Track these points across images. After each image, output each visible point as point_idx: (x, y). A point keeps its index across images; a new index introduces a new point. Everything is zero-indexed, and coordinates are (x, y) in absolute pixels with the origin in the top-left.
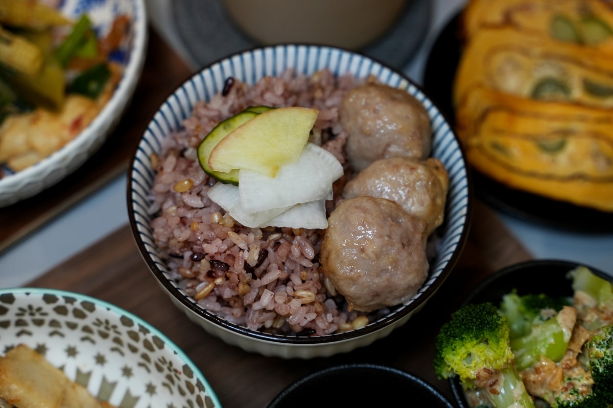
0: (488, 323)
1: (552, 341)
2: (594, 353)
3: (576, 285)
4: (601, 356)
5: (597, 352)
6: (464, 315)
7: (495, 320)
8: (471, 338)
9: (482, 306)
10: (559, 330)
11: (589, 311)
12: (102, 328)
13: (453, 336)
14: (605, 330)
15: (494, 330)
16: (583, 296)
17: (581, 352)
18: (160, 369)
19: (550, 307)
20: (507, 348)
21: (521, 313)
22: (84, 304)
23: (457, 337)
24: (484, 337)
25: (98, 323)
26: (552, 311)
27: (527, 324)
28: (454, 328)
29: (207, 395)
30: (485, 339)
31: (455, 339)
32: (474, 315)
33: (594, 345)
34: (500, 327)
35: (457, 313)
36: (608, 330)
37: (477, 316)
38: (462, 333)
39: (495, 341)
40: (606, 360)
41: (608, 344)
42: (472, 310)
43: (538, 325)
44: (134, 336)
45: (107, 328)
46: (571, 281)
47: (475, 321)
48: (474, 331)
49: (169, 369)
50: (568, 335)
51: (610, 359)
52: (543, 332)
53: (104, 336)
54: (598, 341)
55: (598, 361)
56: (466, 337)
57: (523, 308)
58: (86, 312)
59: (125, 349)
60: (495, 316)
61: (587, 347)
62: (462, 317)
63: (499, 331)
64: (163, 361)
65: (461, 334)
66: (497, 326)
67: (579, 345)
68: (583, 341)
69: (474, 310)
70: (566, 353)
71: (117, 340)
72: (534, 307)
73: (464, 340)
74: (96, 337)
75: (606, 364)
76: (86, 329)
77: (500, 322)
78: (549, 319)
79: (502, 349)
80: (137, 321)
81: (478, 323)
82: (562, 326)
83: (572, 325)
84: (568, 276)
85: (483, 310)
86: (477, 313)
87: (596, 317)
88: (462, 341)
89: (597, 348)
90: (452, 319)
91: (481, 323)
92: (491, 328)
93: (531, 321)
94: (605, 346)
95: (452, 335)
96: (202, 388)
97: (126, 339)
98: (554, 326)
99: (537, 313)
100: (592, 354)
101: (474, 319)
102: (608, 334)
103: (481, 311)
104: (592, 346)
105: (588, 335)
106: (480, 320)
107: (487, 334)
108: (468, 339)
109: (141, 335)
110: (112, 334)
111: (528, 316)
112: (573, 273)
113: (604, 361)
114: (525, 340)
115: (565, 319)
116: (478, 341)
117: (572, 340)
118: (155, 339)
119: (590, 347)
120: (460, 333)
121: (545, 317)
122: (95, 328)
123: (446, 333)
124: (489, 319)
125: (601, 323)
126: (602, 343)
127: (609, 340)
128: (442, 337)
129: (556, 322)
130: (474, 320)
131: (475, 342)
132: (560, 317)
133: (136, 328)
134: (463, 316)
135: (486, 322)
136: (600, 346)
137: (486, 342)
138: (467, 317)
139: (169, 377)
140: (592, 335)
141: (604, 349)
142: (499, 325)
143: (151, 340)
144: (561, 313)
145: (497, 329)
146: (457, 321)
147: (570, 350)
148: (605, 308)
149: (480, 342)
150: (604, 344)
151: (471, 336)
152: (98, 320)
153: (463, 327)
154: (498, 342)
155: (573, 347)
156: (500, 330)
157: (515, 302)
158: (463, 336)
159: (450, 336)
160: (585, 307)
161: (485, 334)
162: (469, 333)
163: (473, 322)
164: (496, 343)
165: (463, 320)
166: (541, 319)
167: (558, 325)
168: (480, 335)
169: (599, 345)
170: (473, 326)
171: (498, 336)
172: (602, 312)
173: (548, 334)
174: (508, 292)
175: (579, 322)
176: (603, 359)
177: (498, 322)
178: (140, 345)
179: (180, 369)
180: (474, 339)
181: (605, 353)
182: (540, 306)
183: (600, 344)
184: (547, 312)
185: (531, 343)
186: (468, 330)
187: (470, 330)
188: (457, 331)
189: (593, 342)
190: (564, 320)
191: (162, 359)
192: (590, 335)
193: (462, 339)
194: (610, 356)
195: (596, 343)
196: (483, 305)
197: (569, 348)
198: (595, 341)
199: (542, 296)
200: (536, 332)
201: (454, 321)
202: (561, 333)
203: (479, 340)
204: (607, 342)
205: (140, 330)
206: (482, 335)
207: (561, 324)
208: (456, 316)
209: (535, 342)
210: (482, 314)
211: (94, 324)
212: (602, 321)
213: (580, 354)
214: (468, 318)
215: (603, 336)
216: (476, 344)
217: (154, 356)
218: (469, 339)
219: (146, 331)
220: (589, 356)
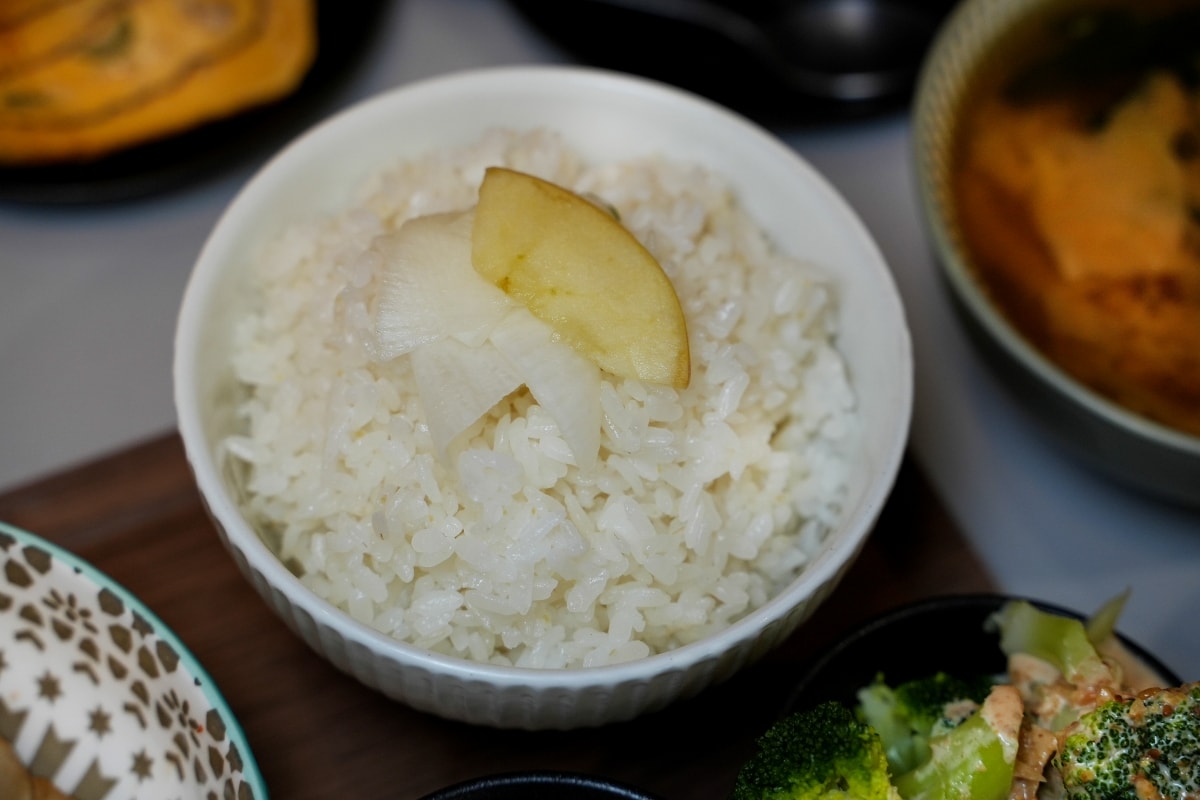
0: (841, 742)
1: (978, 764)
2: (1075, 774)
3: (1007, 644)
4: (1090, 778)
5: (1079, 772)
6: (785, 734)
7: (854, 732)
8: (807, 781)
9: (820, 709)
10: (990, 738)
11: (1046, 691)
12: (60, 615)
13: (769, 785)
14: (1089, 720)
15: (856, 754)
16: (1027, 664)
17: (1044, 780)
18: (165, 721)
19: (961, 698)
20: (890, 789)
21: (901, 721)
22: (29, 552)
23: (776, 784)
24: (835, 776)
25: (53, 601)
26: (968, 704)
27: (919, 741)
28: (769, 767)
29: (244, 780)
30: (838, 780)
31: (773, 792)
32: (806, 731)
33: (1070, 757)
34: (868, 745)
35: (768, 734)
36: (1095, 719)
37: (815, 732)
38: (788, 774)
39: (860, 777)
40: (1103, 784)
41: (1101, 749)
42: (801, 722)
43: (944, 738)
44: (121, 638)
45: (70, 616)
46: (996, 636)
47: (811, 743)
48: (813, 765)
49: (182, 720)
50: (1011, 746)
51: (1110, 782)
52: (956, 750)
53: (64, 633)
54: (1079, 748)
55: (1086, 789)
56: (796, 781)
57: (904, 710)
58: (32, 572)
59: (102, 670)
60: (853, 726)
61: (1056, 765)
62: (781, 739)
63: (866, 754)
64: (172, 700)
65: (786, 778)
66: (861, 744)
67: (1038, 765)
68: (1045, 755)
69: (805, 720)
70: (1012, 789)
71: (88, 647)
72: (928, 702)
73: (794, 788)
74: (46, 634)
75: (1103, 794)
76: (28, 613)
77: (865, 737)
78: (964, 720)
79: (878, 793)
80: (131, 605)
81: (818, 745)
82: (994, 728)
83: (1016, 724)
84: (988, 626)
85: (825, 717)
86: (813, 725)
87: (1062, 702)
88: (790, 791)
89: (1080, 761)
90: (760, 749)
91: (825, 745)
92: (849, 750)
93: (927, 733)
94: (1095, 754)
95: (766, 782)
96: (237, 764)
97: (105, 644)
98: (980, 732)
99: (935, 714)
100: (1069, 777)
101: (807, 739)
102: (1096, 728)
103: (819, 721)
104: (1068, 761)
105: (1055, 741)
106: (820, 740)
107: (841, 767)
108: (801, 786)
109: (135, 636)
110: (80, 632)
111: (916, 725)
112: (998, 619)
113: (1099, 787)
114: (920, 776)
115: (999, 712)
116: (823, 786)
117: (1021, 756)
118: (162, 646)
119: (1063, 764)
120: (782, 776)
121: (956, 719)
122: (46, 613)
123: (750, 781)
124: (841, 732)
125: (1078, 712)
126: (1088, 750)
127: (1102, 739)
128: (744, 791)
129: (981, 723)
130: (809, 741)
131: (818, 788)
132: (988, 711)
133: (126, 620)
134: (784, 738)
135: (836, 741)
136: (1084, 758)
137: (843, 785)
138: (793, 737)
139: (179, 740)
140: (1064, 737)
141: (1094, 763)
142: (866, 742)
143: (152, 649)
144: (988, 702)
145: (862, 752)
146: (773, 750)
147: (1020, 779)
148: (1079, 678)
149: (828, 788)
150: (1092, 750)
151: (808, 776)
152: (54, 593)
153: (786, 761)
154: (868, 778)
155: (1025, 771)
156: (869, 753)
157: (885, 699)
158: (790, 781)
159: (762, 785)
160: (1034, 687)
161: (839, 768)
162: (802, 771)
163: (807, 746)
164: (865, 783)
165: (784, 745)
166: (947, 725)
167: (987, 728)
168: (826, 771)
169: (1082, 755)
170: (810, 753)
171: (866, 765)
172: (1074, 688)
173: (968, 751)
174: (867, 682)
175: (1029, 717)
176: (1095, 783)
177: (860, 736)
178: (130, 662)
179: (202, 721)
180: (815, 782)
181: (1097, 769)
182: (940, 697)
183: (1084, 752)
184: (956, 708)
185: (934, 779)
186: (800, 764)
187: (804, 764)
188: (775, 771)
189: (1069, 752)
190: (998, 715)
191: (170, 697)
192: (1058, 740)
193: (789, 788)
194: (1110, 776)
195: (1075, 752)
196: (822, 707)
197: (1017, 775)
198: (1072, 749)
199: (940, 677)
200: (941, 752)
201: (766, 752)
202: (997, 745)
203: (826, 783)
204: (1098, 745)
205: (134, 626)
206: (831, 772)
207: (993, 724)
208: (767, 740)
209: (944, 773)
210: (823, 726)
211: (46, 602)
212: (1077, 707)
213: (1042, 785)
214: (795, 739)
215: (1089, 735)
216: (821, 794)
217: (156, 689)
218: (805, 784)
219: (144, 628)
220: (1064, 783)
